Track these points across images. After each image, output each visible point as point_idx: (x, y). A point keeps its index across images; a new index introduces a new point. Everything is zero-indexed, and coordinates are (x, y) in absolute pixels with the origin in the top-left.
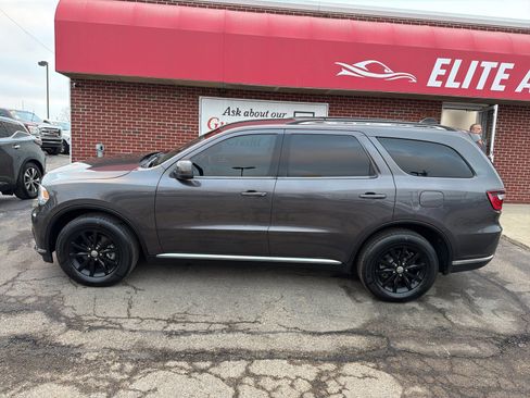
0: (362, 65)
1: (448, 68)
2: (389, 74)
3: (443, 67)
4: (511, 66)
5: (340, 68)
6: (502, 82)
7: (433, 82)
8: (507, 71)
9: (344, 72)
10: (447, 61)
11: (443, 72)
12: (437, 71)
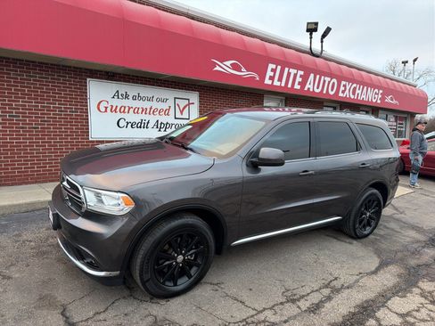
0: (228, 63)
1: (274, 71)
2: (244, 73)
3: (272, 70)
4: (302, 73)
5: (215, 65)
6: (299, 83)
7: (267, 81)
8: (301, 76)
9: (217, 68)
10: (274, 66)
11: (272, 74)
12: (269, 73)
